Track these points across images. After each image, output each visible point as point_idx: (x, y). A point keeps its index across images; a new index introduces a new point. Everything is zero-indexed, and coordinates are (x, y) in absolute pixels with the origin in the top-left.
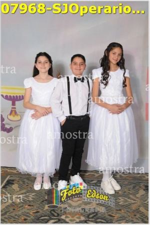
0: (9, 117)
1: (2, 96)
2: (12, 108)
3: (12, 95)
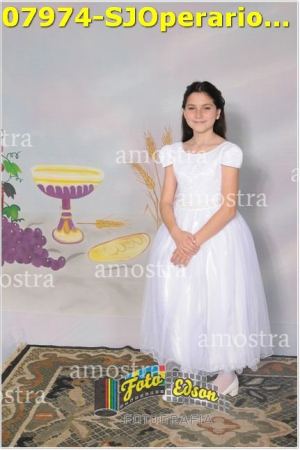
0: (57, 234)
1: (41, 187)
2: (63, 214)
3: (62, 186)
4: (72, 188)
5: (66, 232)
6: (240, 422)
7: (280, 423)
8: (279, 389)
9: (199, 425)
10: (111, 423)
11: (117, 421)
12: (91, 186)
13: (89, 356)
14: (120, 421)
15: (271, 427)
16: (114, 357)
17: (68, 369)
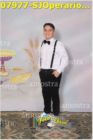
2: (2, 66)
3: (1, 57)
4: (5, 57)
5: (3, 72)
6: (63, 134)
7: (76, 134)
8: (75, 123)
9: (50, 136)
10: (20, 136)
11: (22, 135)
12: (11, 57)
13: (11, 114)
14: (23, 135)
15: (73, 135)
16: (20, 114)
17: (4, 119)
